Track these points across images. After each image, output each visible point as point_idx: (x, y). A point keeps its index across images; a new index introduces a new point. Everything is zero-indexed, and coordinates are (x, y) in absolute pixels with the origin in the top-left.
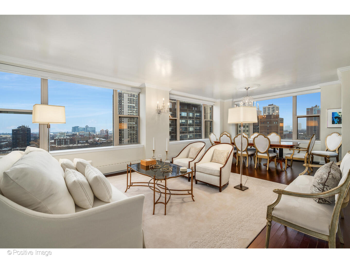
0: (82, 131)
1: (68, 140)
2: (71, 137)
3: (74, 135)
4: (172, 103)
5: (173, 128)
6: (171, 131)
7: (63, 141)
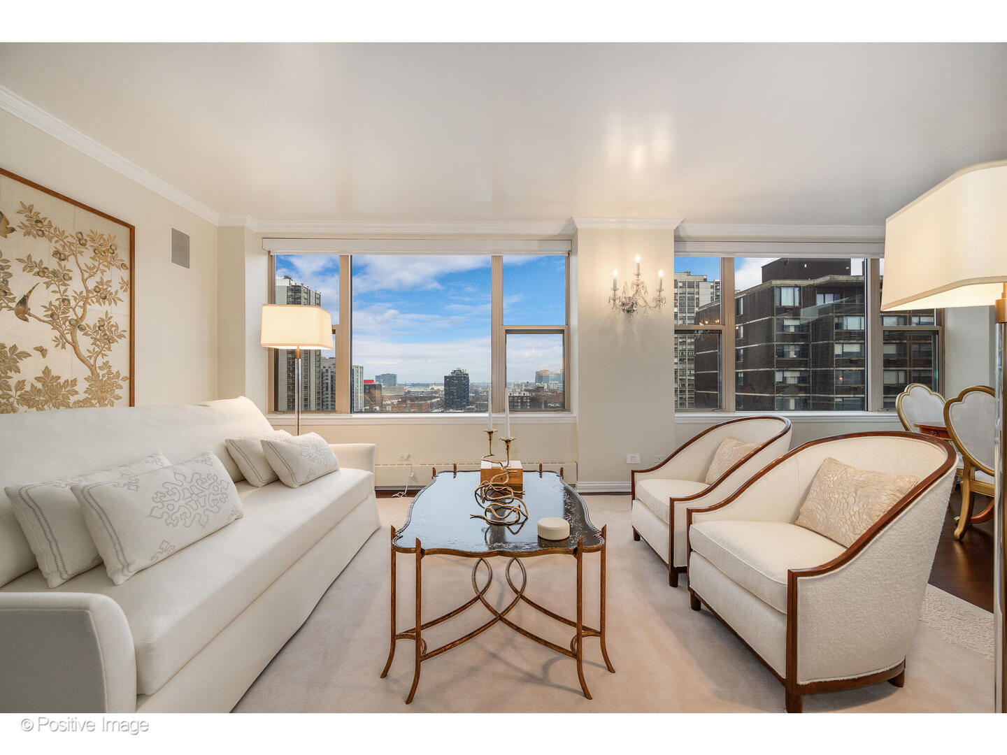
0: (554, 380)
1: (527, 399)
2: (534, 394)
3: (538, 389)
4: (800, 291)
5: (805, 375)
6: (799, 382)
7: (518, 402)
